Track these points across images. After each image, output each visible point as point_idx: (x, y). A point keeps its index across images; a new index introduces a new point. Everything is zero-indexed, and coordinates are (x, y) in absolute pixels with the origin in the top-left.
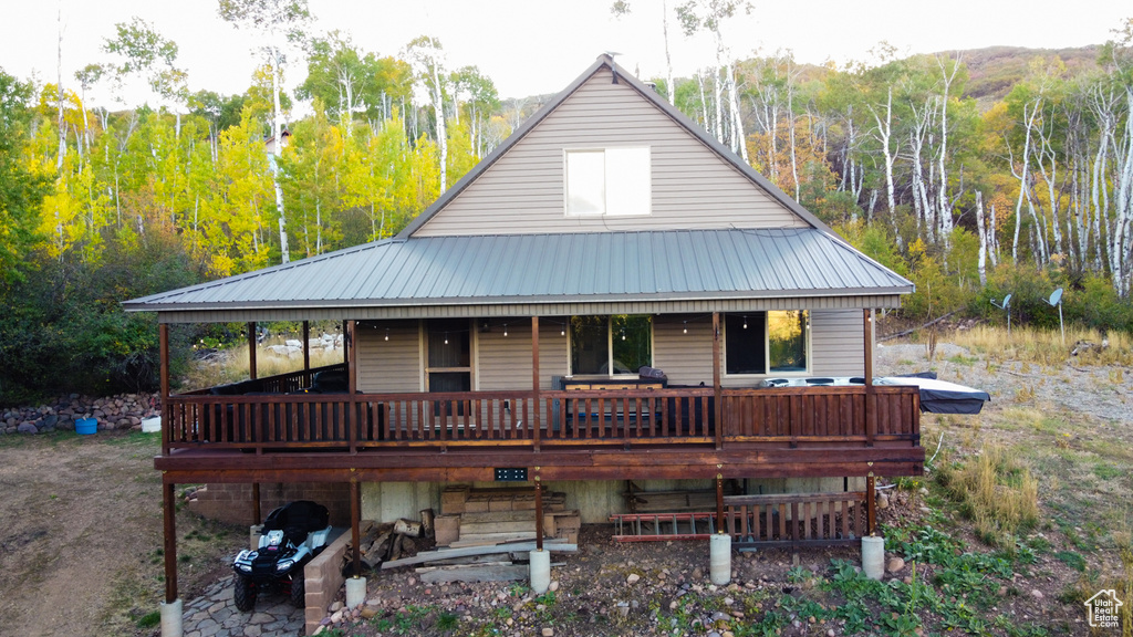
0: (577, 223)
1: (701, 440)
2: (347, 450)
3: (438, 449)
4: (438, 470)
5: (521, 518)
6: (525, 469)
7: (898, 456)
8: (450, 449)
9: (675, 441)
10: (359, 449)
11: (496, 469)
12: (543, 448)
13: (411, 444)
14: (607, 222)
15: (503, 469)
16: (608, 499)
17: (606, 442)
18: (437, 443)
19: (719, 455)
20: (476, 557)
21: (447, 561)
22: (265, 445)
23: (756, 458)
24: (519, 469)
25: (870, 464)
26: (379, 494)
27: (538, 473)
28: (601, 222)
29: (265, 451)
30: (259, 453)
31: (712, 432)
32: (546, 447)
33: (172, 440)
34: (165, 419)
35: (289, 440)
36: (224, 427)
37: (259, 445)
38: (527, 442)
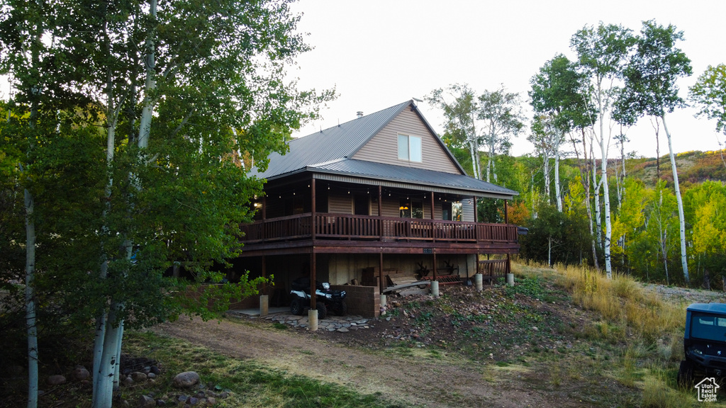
0: (401, 162)
1: (473, 240)
2: (378, 239)
3: (407, 241)
4: (407, 248)
6: (431, 249)
8: (411, 240)
9: (468, 240)
11: (424, 249)
13: (399, 238)
19: (479, 245)
27: (435, 251)
28: (408, 163)
32: (436, 241)
33: (316, 233)
34: (314, 222)
35: (359, 234)
36: (336, 227)
37: (350, 236)
38: (431, 239)
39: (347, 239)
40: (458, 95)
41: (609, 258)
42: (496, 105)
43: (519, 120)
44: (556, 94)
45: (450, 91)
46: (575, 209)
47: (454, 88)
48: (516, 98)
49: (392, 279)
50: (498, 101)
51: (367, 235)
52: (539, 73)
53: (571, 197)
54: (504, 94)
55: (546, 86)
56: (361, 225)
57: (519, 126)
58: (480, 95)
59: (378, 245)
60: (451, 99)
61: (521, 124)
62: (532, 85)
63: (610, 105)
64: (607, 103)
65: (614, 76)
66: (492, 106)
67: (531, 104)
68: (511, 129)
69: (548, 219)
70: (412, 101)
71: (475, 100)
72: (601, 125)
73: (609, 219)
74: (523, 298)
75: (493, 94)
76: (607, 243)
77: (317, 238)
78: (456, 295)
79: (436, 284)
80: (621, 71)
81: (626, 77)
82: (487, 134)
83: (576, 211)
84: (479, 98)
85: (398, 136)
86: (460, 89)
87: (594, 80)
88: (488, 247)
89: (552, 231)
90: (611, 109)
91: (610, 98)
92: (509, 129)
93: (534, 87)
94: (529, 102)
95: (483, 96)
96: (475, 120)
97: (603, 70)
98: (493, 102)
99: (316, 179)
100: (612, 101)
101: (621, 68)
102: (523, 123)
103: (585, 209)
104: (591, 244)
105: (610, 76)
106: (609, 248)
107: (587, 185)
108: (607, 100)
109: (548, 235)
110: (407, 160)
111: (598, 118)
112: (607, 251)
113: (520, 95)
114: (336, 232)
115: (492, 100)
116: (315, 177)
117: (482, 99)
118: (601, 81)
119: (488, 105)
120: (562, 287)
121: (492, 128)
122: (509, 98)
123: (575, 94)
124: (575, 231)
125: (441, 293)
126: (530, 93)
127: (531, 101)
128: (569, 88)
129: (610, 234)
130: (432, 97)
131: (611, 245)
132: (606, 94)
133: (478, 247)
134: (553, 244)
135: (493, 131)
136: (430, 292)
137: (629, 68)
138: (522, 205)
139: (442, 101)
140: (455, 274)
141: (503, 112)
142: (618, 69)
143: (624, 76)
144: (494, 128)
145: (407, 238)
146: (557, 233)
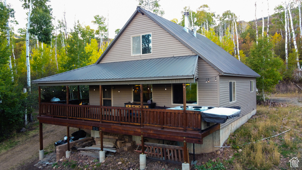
0: (134, 57)
1: (137, 124)
2: (66, 118)
3: (82, 120)
4: (82, 126)
5: (111, 141)
7: (192, 136)
9: (131, 123)
10: (69, 118)
11: (93, 127)
12: (102, 122)
13: (77, 118)
14: (141, 57)
17: (115, 122)
18: (82, 118)
20: (95, 150)
21: (89, 150)
23: (150, 131)
24: (97, 127)
25: (184, 138)
27: (101, 129)
28: (140, 57)
35: (58, 115)
38: (99, 120)
85: (132, 39)
110: (139, 54)
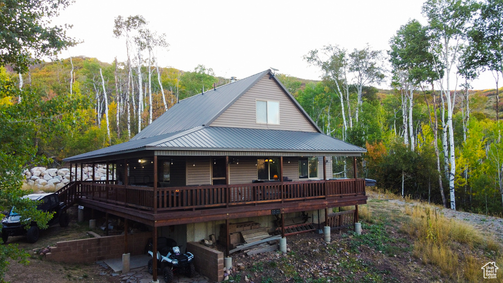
0: (259, 126)
2: (225, 207)
3: (254, 204)
4: (255, 212)
6: (280, 209)
8: (258, 204)
9: (317, 197)
10: (229, 206)
11: (272, 210)
14: (268, 126)
15: (273, 210)
16: (268, 224)
19: (327, 200)
20: (258, 245)
22: (196, 207)
24: (278, 210)
25: (357, 201)
26: (194, 231)
27: (283, 211)
28: (266, 126)
29: (196, 209)
30: (194, 210)
31: (324, 194)
32: (285, 202)
33: (158, 207)
34: (156, 197)
35: (205, 204)
36: (180, 200)
37: (194, 207)
38: (280, 200)
39: (191, 210)
40: (331, 54)
41: (453, 190)
42: (363, 60)
43: (382, 72)
44: (409, 54)
45: (324, 51)
46: (424, 149)
47: (327, 48)
48: (379, 55)
49: (244, 237)
50: (365, 57)
51: (214, 203)
52: (396, 35)
53: (422, 135)
54: (370, 51)
55: (403, 45)
56: (207, 195)
57: (382, 77)
58: (351, 53)
59: (223, 212)
60: (326, 57)
61: (383, 75)
62: (391, 44)
63: (457, 59)
64: (455, 57)
65: (459, 37)
66: (360, 61)
67: (390, 61)
68: (376, 79)
69: (402, 158)
70: (270, 70)
71: (347, 56)
72: (448, 79)
73: (454, 157)
74: (367, 251)
75: (360, 53)
76: (452, 177)
77: (159, 212)
78: (303, 251)
79: (284, 241)
80: (466, 32)
81: (470, 38)
82: (357, 83)
83: (425, 150)
84: (350, 55)
85: (256, 102)
86: (332, 49)
87: (442, 41)
88: (337, 201)
89: (404, 168)
90: (457, 63)
91: (457, 53)
92: (373, 79)
93: (392, 47)
94: (387, 59)
95: (353, 53)
96: (347, 72)
97: (450, 32)
98: (361, 58)
99: (158, 156)
100: (458, 55)
101: (466, 30)
102: (385, 74)
103: (434, 149)
104: (438, 178)
105: (456, 37)
106: (453, 182)
107: (435, 129)
108: (455, 54)
109: (401, 172)
110: (265, 123)
111: (445, 73)
112: (452, 184)
113: (382, 52)
114: (180, 204)
115: (360, 56)
116: (156, 154)
117: (352, 56)
118: (448, 41)
119: (357, 60)
120: (406, 233)
121: (360, 79)
122: (374, 54)
123: (425, 53)
124: (424, 166)
125: (289, 249)
126: (388, 52)
127: (390, 58)
128: (421, 48)
129: (454, 171)
130: (310, 57)
131: (455, 179)
132: (454, 50)
133: (326, 203)
134: (405, 177)
135: (361, 81)
136: (279, 248)
137: (473, 30)
138: (381, 144)
139: (318, 60)
140: (309, 222)
141: (369, 66)
142: (463, 31)
143: (468, 37)
144: (361, 79)
145: (254, 202)
146: (409, 169)
